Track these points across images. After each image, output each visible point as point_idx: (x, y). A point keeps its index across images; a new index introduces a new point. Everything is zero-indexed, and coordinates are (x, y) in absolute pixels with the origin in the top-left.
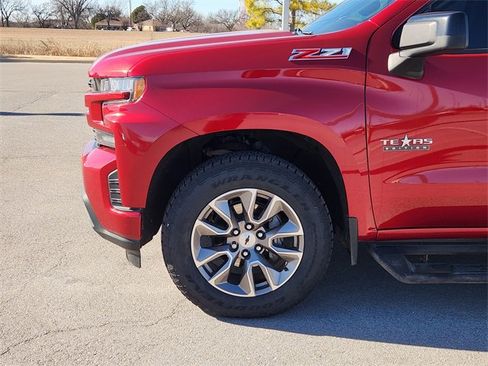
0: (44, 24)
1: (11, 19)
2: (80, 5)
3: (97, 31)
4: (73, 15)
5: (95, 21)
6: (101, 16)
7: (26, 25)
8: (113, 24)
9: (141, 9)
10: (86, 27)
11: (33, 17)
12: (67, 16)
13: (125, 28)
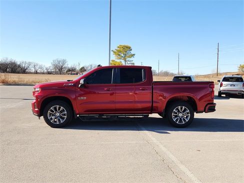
0: (49, 73)
1: (38, 71)
2: (62, 67)
3: (67, 75)
4: (59, 70)
5: (67, 72)
6: (69, 70)
7: (43, 73)
8: (73, 73)
9: (83, 68)
10: (64, 74)
11: (45, 71)
12: (57, 70)
13: (77, 74)
